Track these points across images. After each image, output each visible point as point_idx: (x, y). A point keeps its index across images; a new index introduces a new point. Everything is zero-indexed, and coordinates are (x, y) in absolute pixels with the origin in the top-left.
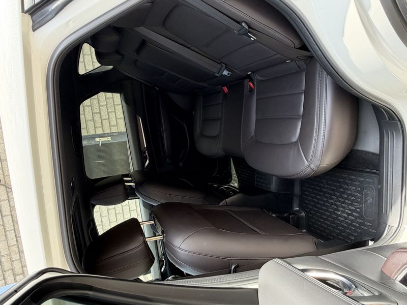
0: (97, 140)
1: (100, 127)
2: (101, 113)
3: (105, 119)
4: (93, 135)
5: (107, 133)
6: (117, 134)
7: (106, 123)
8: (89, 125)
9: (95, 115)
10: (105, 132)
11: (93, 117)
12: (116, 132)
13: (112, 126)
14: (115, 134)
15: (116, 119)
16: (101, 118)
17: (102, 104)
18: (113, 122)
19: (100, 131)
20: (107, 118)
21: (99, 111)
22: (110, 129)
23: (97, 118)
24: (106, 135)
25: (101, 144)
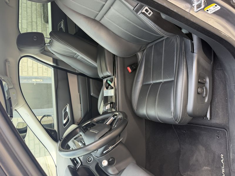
0: (33, 80)
1: (36, 72)
3: (40, 68)
4: (31, 77)
8: (30, 69)
10: (39, 76)
12: (46, 77)
16: (37, 67)
19: (35, 75)
22: (43, 74)
24: (40, 78)
25: (36, 83)
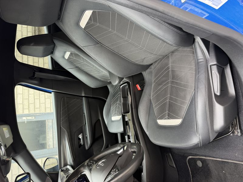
0: (24, 118)
2: (29, 99)
3: (32, 104)
4: (21, 115)
5: (32, 114)
6: (39, 114)
7: (32, 106)
9: (25, 100)
10: (30, 113)
11: (23, 102)
13: (36, 108)
14: (38, 115)
15: (40, 103)
16: (29, 103)
17: (31, 93)
18: (37, 105)
19: (26, 112)
20: (33, 102)
21: (28, 98)
23: (26, 102)
25: (27, 122)
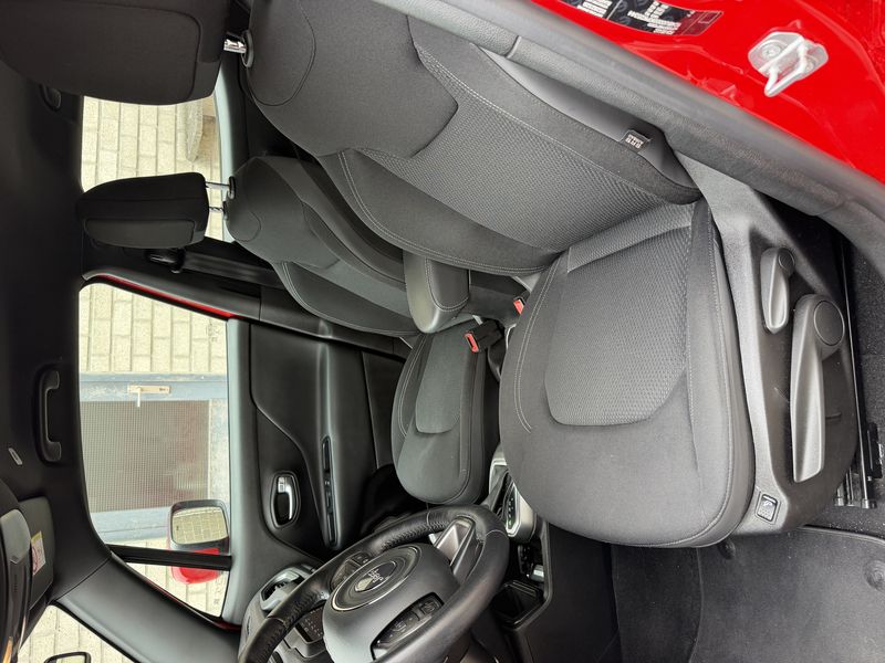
0: (133, 389)
1: (146, 355)
3: (163, 339)
4: (124, 376)
5: (162, 376)
6: (188, 380)
7: (162, 349)
8: (119, 347)
10: (155, 372)
11: (132, 332)
12: (185, 375)
13: (177, 356)
14: (181, 380)
15: (191, 340)
16: (152, 335)
18: (182, 347)
19: (142, 367)
20: (169, 335)
21: (149, 316)
22: (171, 362)
23: (142, 333)
24: (158, 379)
25: (141, 403)
